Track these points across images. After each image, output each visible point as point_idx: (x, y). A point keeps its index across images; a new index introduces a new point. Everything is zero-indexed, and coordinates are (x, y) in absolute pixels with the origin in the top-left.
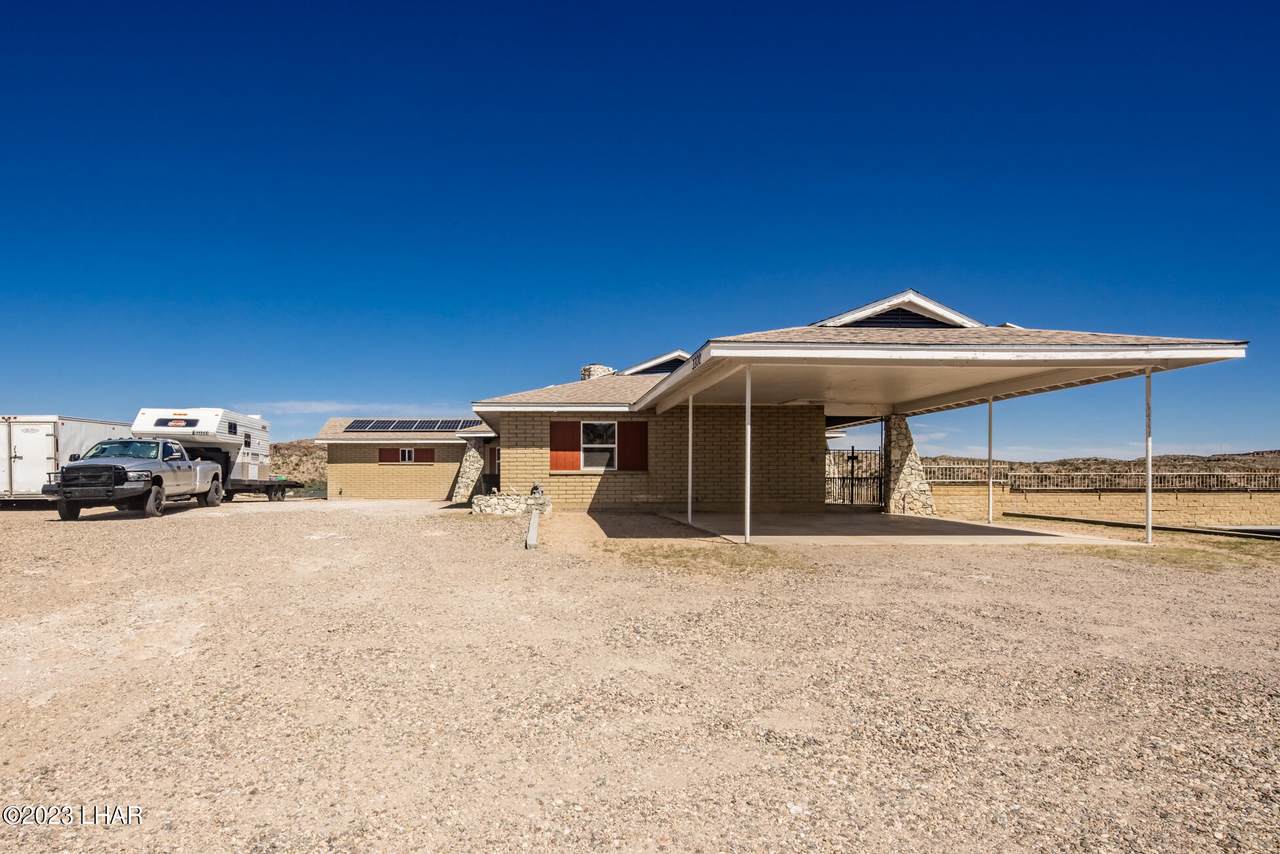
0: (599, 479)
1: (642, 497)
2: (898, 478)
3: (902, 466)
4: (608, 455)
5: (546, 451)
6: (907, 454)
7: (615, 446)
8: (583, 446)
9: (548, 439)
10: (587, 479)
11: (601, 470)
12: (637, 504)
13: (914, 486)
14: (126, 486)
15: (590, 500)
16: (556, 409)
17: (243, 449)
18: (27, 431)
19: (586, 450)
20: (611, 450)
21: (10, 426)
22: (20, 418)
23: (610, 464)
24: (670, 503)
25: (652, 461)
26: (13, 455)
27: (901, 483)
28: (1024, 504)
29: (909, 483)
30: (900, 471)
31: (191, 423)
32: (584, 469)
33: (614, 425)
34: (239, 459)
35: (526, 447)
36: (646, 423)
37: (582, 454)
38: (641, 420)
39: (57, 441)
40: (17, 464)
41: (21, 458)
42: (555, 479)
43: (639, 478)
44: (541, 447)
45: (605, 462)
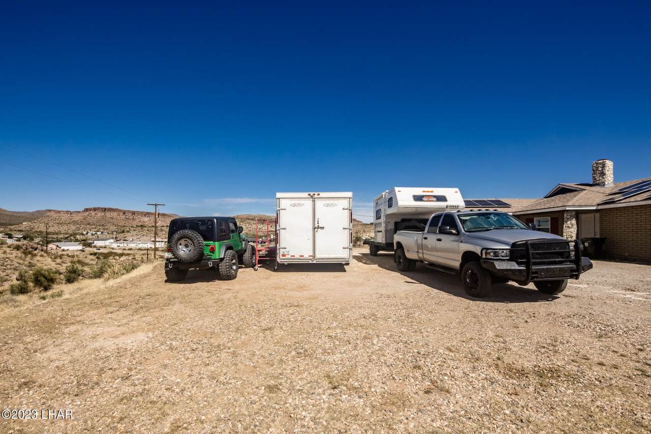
18: (328, 205)
21: (314, 201)
22: (323, 195)
26: (316, 226)
39: (351, 213)
40: (319, 233)
41: (323, 228)
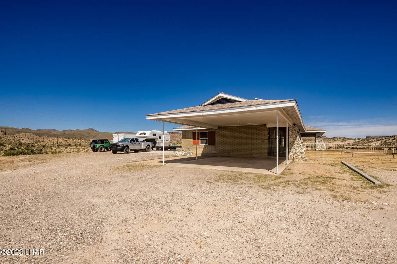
0: (203, 147)
1: (214, 152)
2: (292, 148)
3: (293, 144)
4: (206, 141)
5: (192, 140)
6: (295, 139)
7: (208, 138)
8: (200, 138)
9: (192, 137)
10: (200, 147)
11: (204, 144)
12: (212, 154)
13: (298, 151)
14: (119, 147)
15: (201, 153)
16: (190, 129)
17: (159, 139)
19: (201, 139)
20: (207, 139)
23: (206, 143)
24: (221, 154)
25: (216, 142)
27: (293, 149)
28: (352, 158)
29: (296, 150)
30: (292, 145)
31: (145, 134)
32: (200, 144)
33: (207, 132)
34: (158, 141)
35: (187, 139)
36: (215, 132)
37: (200, 140)
38: (213, 131)
42: (193, 147)
43: (213, 147)
44: (191, 139)
45: (205, 142)
